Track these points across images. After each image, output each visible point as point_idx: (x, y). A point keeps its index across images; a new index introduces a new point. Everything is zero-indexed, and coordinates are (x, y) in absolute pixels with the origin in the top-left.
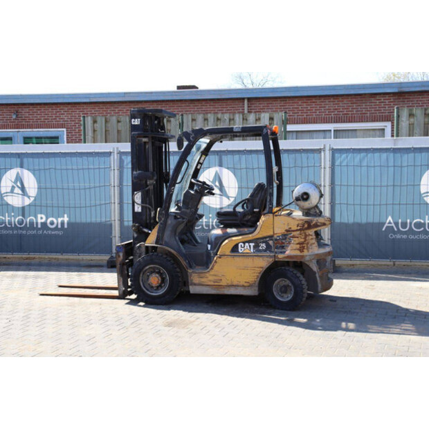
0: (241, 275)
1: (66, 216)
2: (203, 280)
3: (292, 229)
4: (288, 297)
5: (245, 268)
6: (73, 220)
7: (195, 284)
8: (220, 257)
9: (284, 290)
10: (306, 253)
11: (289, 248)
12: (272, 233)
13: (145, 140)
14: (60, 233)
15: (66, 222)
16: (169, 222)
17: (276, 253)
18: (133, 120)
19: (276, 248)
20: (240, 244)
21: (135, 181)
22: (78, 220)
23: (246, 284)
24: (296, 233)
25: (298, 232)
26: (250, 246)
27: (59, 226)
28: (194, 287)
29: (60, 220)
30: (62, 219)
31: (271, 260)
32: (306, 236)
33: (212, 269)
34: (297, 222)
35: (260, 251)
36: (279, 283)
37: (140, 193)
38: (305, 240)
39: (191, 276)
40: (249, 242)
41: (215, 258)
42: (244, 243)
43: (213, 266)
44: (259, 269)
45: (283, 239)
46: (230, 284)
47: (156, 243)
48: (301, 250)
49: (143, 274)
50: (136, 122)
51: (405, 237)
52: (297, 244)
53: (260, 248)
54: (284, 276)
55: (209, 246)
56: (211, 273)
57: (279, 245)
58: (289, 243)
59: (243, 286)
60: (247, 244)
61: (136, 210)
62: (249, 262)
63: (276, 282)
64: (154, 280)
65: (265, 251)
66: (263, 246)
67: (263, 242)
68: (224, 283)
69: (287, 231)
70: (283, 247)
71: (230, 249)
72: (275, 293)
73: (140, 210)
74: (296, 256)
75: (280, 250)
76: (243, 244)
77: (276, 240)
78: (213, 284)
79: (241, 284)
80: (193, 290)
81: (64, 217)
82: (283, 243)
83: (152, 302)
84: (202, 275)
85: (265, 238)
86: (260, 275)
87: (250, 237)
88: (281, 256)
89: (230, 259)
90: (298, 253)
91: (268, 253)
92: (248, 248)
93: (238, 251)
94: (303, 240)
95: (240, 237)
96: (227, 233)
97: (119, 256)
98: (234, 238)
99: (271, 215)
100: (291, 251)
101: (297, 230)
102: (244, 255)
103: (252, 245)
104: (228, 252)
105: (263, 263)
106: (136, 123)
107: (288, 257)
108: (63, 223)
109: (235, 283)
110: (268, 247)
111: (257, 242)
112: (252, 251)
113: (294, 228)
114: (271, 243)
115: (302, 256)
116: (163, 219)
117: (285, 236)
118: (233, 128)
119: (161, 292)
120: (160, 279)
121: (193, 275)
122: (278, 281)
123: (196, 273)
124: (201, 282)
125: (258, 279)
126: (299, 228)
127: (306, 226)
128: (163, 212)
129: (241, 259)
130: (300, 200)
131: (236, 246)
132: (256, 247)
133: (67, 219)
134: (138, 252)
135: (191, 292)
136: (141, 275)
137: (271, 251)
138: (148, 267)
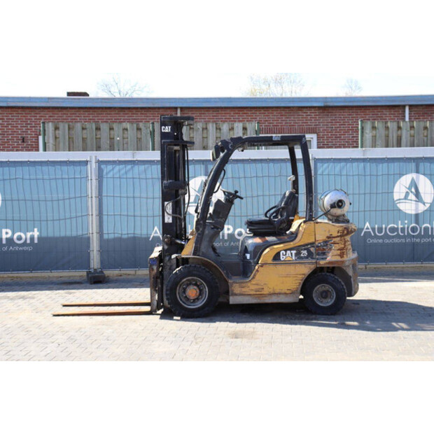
0: (283, 283)
1: (36, 229)
2: (244, 290)
3: (333, 236)
4: (328, 302)
5: (288, 276)
6: (44, 235)
7: (236, 295)
8: (262, 266)
9: (325, 295)
10: (345, 258)
11: (330, 254)
12: (313, 240)
13: (176, 148)
14: (30, 249)
15: (36, 236)
16: (207, 232)
17: (318, 259)
18: (163, 127)
19: (318, 254)
20: (281, 253)
21: (165, 190)
22: (51, 235)
23: (288, 292)
24: (337, 240)
25: (339, 239)
26: (291, 254)
27: (28, 241)
28: (235, 297)
29: (29, 234)
30: (31, 233)
31: (313, 267)
32: (345, 242)
33: (253, 278)
34: (337, 229)
35: (302, 258)
36: (320, 288)
37: (171, 204)
38: (345, 246)
39: (232, 286)
40: (290, 249)
41: (257, 267)
42: (286, 250)
43: (255, 275)
44: (301, 276)
45: (324, 246)
46: (272, 292)
47: (194, 254)
48: (342, 255)
49: (180, 286)
50: (167, 129)
51: (381, 241)
52: (338, 250)
53: (302, 255)
54: (325, 281)
55: (248, 256)
56: (253, 282)
57: (320, 252)
58: (330, 249)
59: (286, 294)
60: (288, 252)
61: (166, 221)
62: (291, 269)
63: (316, 289)
64: (192, 292)
65: (307, 258)
66: (304, 253)
67: (305, 249)
68: (266, 291)
69: (328, 237)
70: (324, 254)
71: (272, 258)
72: (315, 299)
73: (170, 221)
74: (337, 262)
75: (321, 257)
76: (284, 252)
77: (318, 246)
78: (255, 293)
79: (283, 292)
80: (233, 300)
81: (33, 231)
82: (324, 249)
83: (188, 315)
84: (244, 285)
85: (307, 245)
86: (302, 282)
87: (292, 244)
88: (322, 262)
89: (272, 267)
90: (338, 258)
91: (310, 260)
92: (289, 256)
93: (280, 259)
94: (343, 246)
95: (282, 245)
96: (267, 241)
97: (153, 270)
98: (275, 247)
99: (312, 222)
100: (332, 257)
101: (338, 237)
102: (287, 263)
103: (294, 252)
104: (270, 260)
105: (305, 270)
106: (167, 131)
107: (330, 263)
108: (32, 238)
109: (277, 291)
110: (310, 253)
111: (298, 249)
112: (294, 258)
113: (335, 234)
114: (312, 249)
115: (343, 262)
116: (201, 229)
117: (326, 242)
118: (272, 137)
119: (199, 304)
120: (198, 291)
121: (234, 285)
122: (318, 286)
123: (237, 283)
124: (242, 292)
125: (301, 286)
126: (339, 234)
127: (346, 232)
128: (201, 222)
129: (283, 267)
130: (335, 207)
131: (278, 254)
132: (298, 254)
133: (38, 233)
134: (168, 264)
135: (231, 302)
136: (178, 288)
137: (312, 258)
138: (185, 280)
